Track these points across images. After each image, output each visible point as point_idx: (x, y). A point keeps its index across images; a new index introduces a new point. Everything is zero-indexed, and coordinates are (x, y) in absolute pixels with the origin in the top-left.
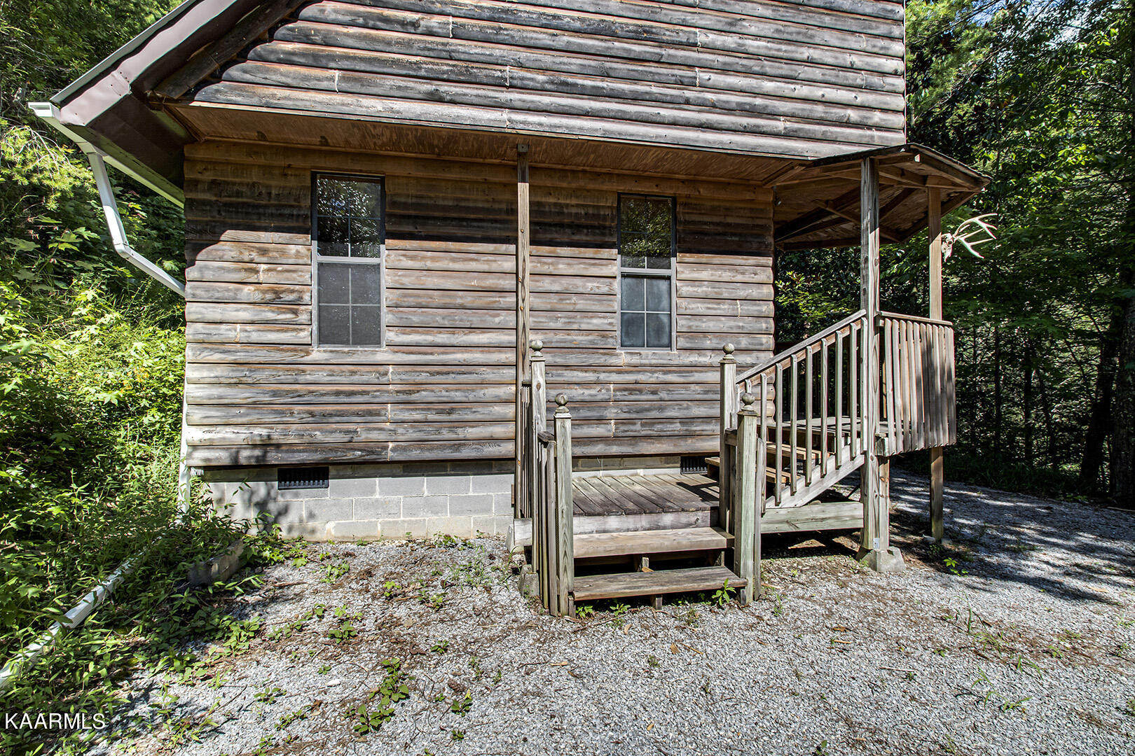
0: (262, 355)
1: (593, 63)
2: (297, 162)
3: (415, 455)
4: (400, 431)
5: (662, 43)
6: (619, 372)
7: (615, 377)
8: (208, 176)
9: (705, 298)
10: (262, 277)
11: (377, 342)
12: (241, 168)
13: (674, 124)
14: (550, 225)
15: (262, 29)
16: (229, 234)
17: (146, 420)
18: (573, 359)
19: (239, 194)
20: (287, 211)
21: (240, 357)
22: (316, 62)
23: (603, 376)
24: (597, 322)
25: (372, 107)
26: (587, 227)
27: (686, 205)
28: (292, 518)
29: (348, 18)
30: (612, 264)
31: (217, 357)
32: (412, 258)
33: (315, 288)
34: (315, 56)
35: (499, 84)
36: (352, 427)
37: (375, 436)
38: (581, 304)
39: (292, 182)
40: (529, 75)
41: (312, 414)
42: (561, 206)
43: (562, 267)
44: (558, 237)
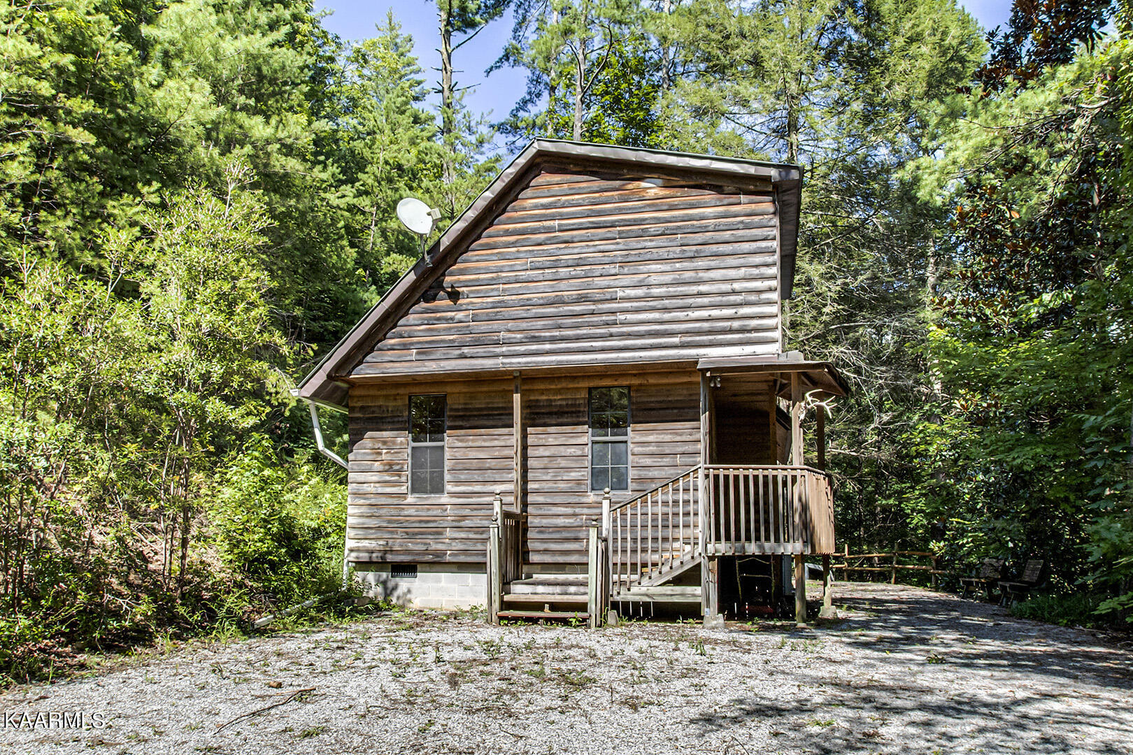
0: (383, 500)
1: (550, 322)
2: (402, 391)
3: (462, 559)
4: (454, 544)
5: (595, 302)
6: (589, 508)
7: (586, 511)
8: (360, 404)
9: (652, 455)
10: (384, 457)
11: (442, 492)
12: (374, 397)
13: (603, 350)
14: (543, 413)
15: (380, 336)
16: (369, 434)
17: (330, 539)
18: (558, 499)
19: (373, 412)
20: (396, 419)
21: (373, 501)
22: (405, 347)
23: (578, 510)
24: (574, 475)
25: (431, 367)
26: (567, 413)
27: (637, 391)
28: (399, 592)
29: (420, 322)
30: (585, 436)
31: (362, 502)
32: (461, 441)
33: (410, 461)
34: (404, 345)
35: (497, 343)
36: (428, 541)
37: (440, 547)
38: (563, 463)
39: (399, 403)
40: (513, 335)
41: (407, 533)
42: (551, 400)
43: (551, 441)
44: (548, 421)
